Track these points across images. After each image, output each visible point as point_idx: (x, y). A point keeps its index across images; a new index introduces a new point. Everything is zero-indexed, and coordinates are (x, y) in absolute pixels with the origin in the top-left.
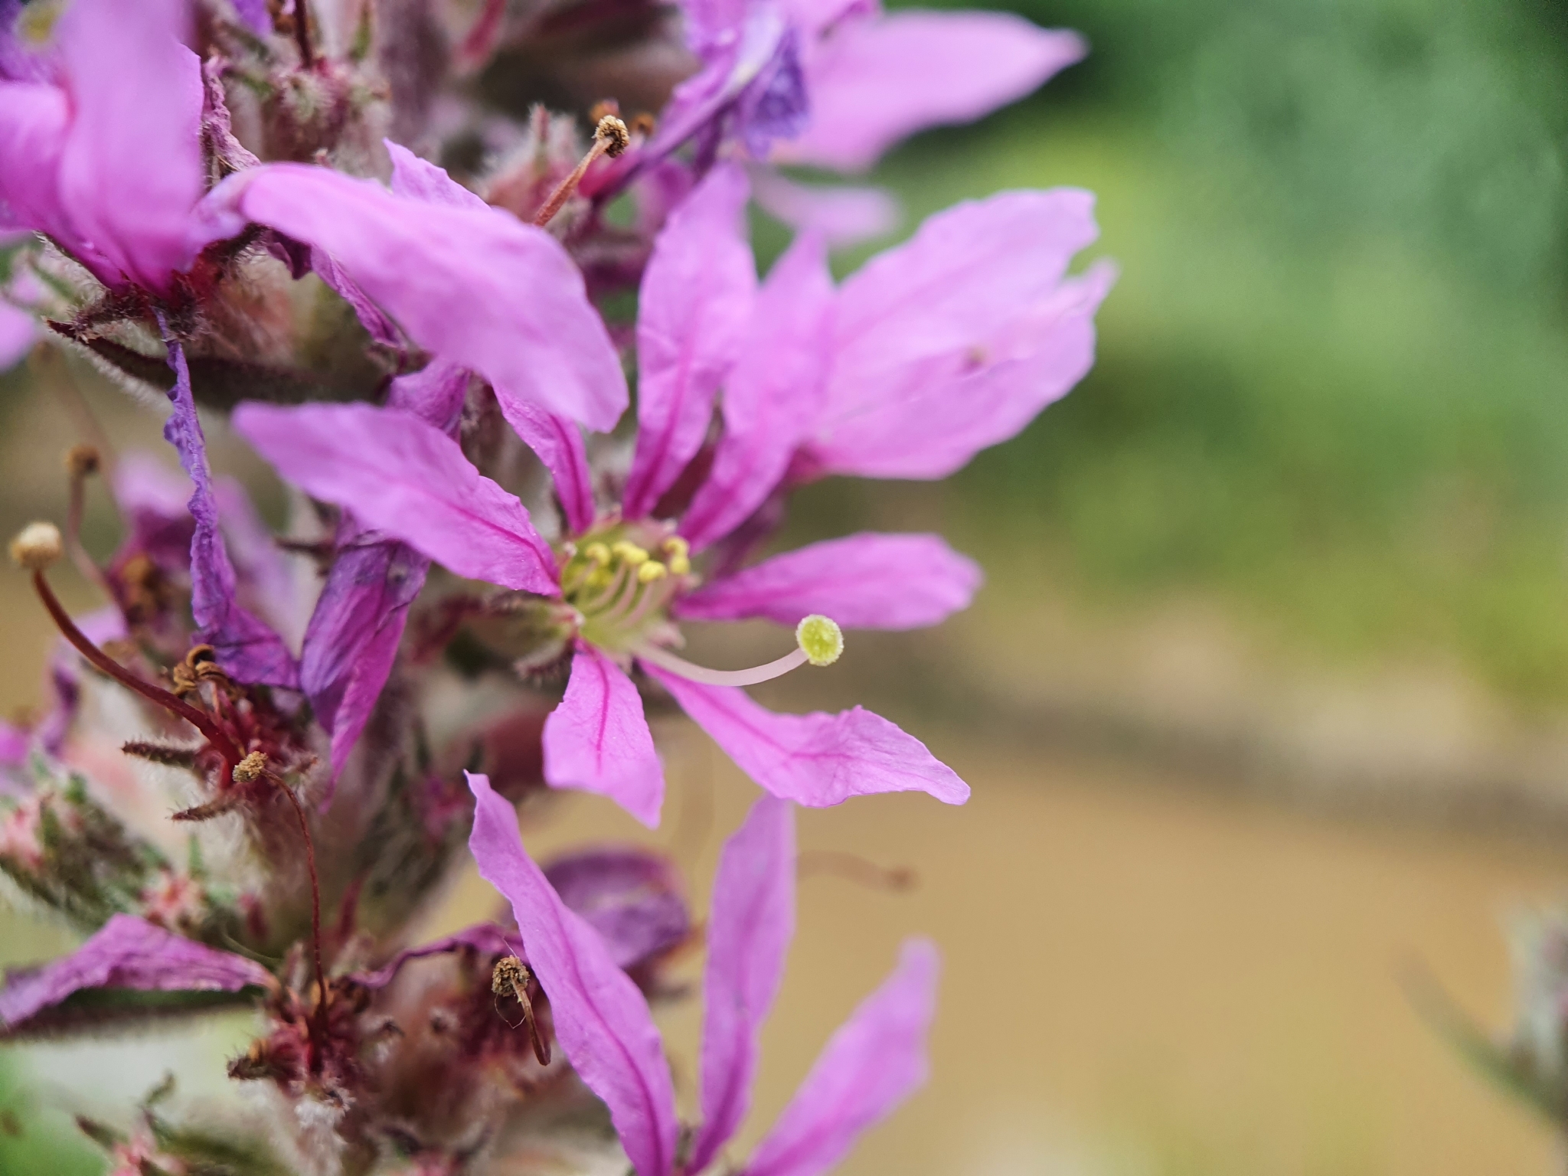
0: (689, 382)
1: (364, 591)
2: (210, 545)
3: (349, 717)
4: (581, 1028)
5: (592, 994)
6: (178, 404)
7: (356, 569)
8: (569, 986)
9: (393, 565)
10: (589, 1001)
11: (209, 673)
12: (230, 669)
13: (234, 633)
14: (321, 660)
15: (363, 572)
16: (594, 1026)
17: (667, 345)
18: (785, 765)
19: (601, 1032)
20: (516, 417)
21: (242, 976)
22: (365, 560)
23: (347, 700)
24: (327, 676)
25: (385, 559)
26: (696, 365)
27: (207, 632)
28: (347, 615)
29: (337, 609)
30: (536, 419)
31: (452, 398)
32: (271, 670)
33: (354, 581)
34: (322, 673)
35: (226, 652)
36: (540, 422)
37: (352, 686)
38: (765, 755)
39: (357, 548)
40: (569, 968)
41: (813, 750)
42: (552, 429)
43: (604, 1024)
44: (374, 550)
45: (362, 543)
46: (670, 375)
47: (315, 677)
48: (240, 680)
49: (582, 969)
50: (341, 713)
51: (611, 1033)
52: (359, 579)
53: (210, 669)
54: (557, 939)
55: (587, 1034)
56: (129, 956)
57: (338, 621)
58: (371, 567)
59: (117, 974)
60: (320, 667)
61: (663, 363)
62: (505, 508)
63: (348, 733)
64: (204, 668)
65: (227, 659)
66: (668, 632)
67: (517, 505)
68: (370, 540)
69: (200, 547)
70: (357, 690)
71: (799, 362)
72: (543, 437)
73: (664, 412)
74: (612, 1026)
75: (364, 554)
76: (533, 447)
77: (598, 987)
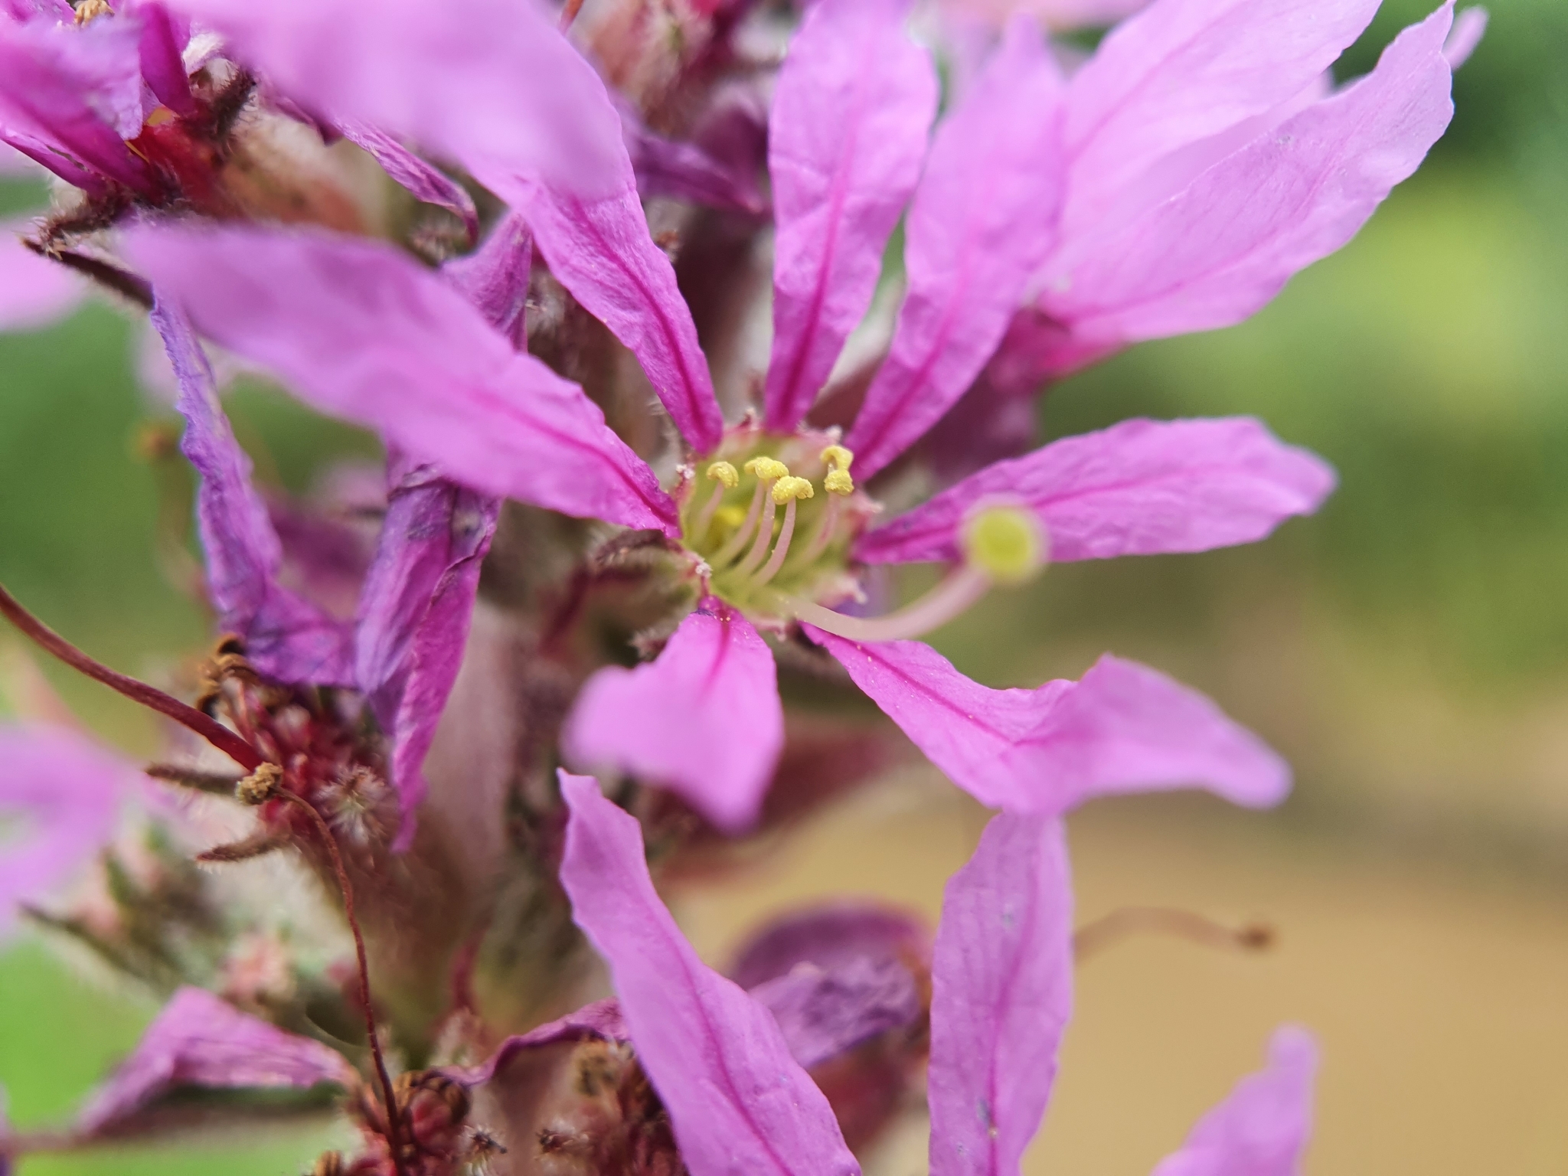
0: (843, 223)
1: (420, 550)
2: (222, 503)
3: (412, 719)
4: (727, 1150)
5: (747, 1101)
6: (156, 317)
7: (408, 521)
8: (712, 1088)
9: (457, 513)
10: (743, 1110)
11: (233, 667)
12: (263, 664)
13: (270, 619)
14: (377, 645)
15: (416, 524)
16: (752, 1148)
17: (812, 179)
18: (1004, 757)
19: (761, 1156)
20: (575, 278)
21: (318, 1068)
22: (418, 506)
23: (408, 697)
24: (385, 667)
25: (445, 506)
26: (854, 200)
27: (236, 617)
28: (403, 583)
29: (390, 577)
30: (608, 282)
31: (510, 276)
32: (320, 664)
33: (406, 536)
34: (380, 661)
35: (262, 643)
36: (616, 286)
37: (414, 677)
38: (974, 744)
39: (409, 491)
40: (713, 1061)
41: (1044, 732)
42: (636, 296)
43: (767, 1147)
44: (427, 492)
45: (411, 484)
46: (817, 217)
47: (371, 670)
48: (282, 678)
49: (732, 1064)
50: (403, 714)
51: (775, 1157)
52: (411, 533)
53: (235, 662)
54: (690, 1019)
55: (735, 1159)
56: (193, 1041)
57: (392, 592)
58: (425, 516)
59: (182, 1064)
60: (376, 654)
61: (808, 202)
62: (556, 399)
63: (412, 740)
64: (228, 662)
65: (264, 652)
66: (847, 584)
67: (578, 397)
68: (421, 478)
69: (210, 506)
70: (420, 682)
71: (1016, 189)
72: (624, 308)
73: (810, 267)
74: (779, 1149)
75: (416, 498)
76: (605, 321)
77: (758, 1090)
